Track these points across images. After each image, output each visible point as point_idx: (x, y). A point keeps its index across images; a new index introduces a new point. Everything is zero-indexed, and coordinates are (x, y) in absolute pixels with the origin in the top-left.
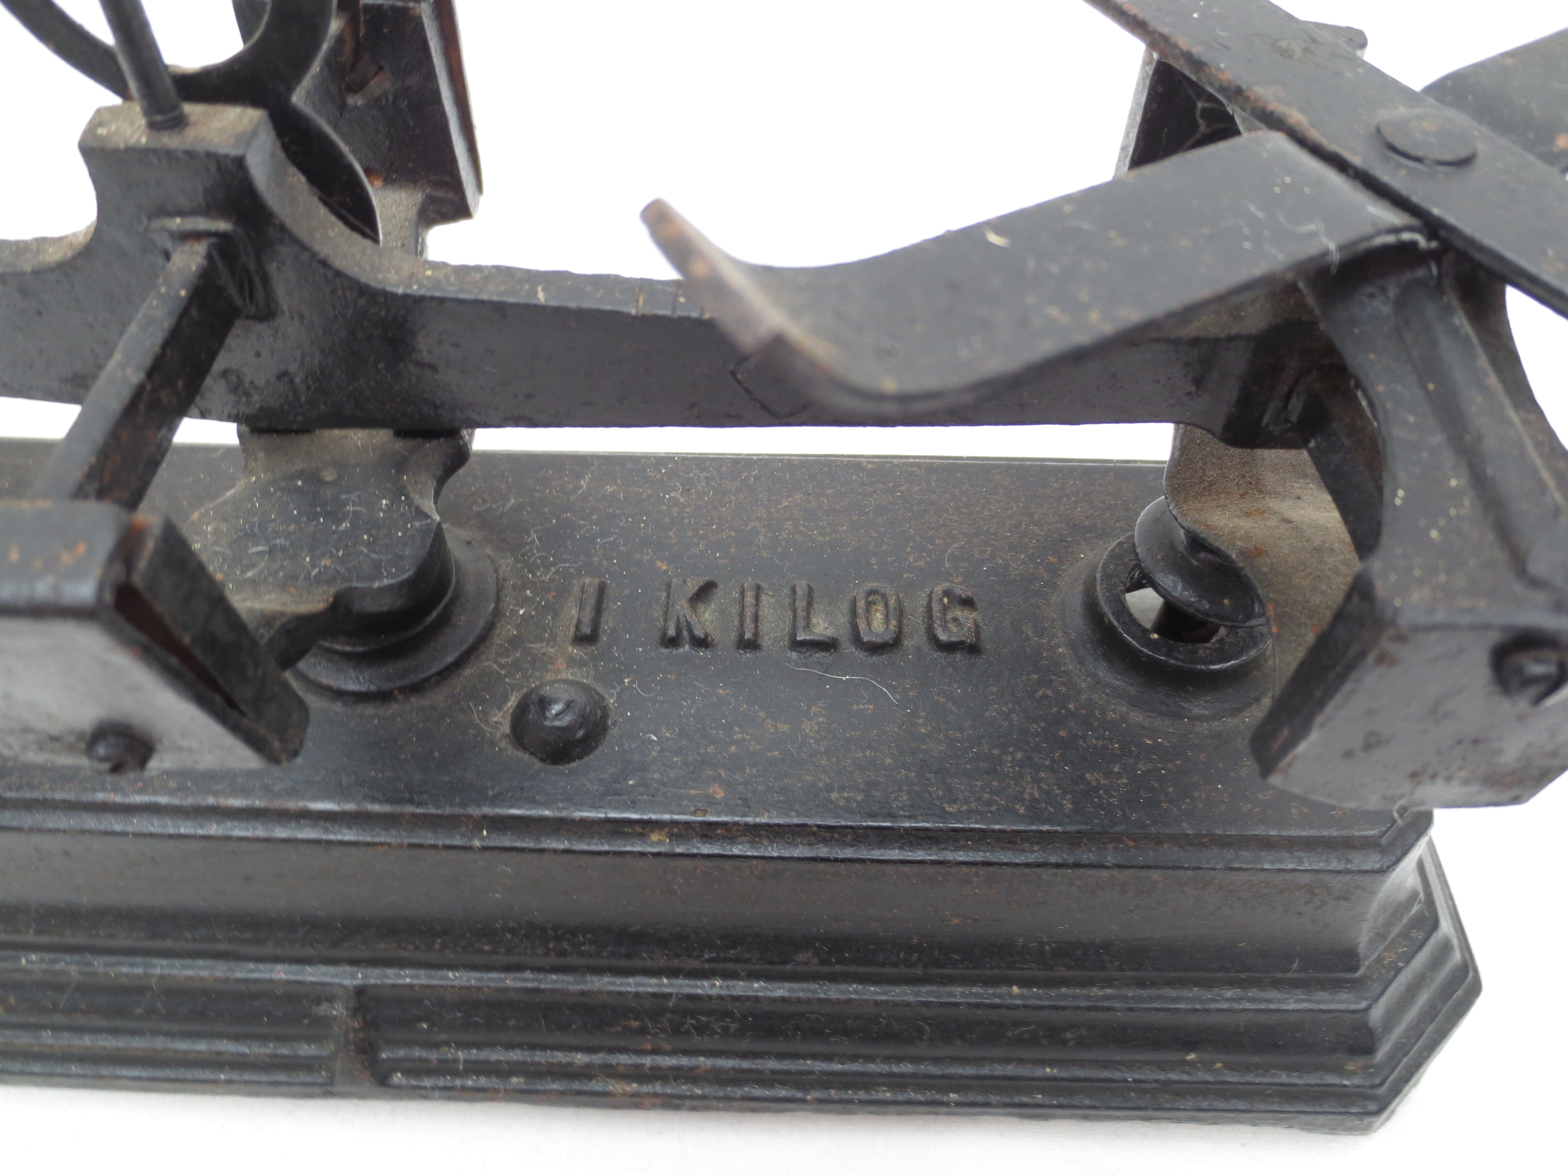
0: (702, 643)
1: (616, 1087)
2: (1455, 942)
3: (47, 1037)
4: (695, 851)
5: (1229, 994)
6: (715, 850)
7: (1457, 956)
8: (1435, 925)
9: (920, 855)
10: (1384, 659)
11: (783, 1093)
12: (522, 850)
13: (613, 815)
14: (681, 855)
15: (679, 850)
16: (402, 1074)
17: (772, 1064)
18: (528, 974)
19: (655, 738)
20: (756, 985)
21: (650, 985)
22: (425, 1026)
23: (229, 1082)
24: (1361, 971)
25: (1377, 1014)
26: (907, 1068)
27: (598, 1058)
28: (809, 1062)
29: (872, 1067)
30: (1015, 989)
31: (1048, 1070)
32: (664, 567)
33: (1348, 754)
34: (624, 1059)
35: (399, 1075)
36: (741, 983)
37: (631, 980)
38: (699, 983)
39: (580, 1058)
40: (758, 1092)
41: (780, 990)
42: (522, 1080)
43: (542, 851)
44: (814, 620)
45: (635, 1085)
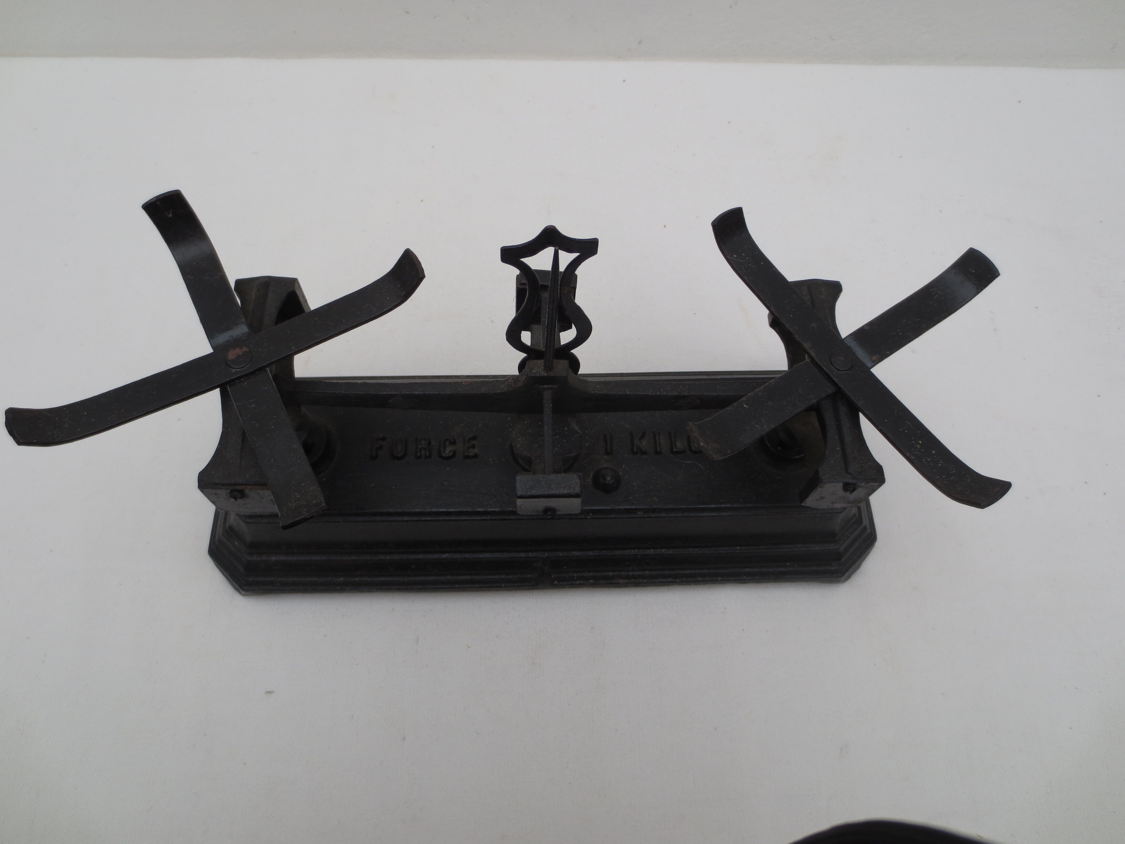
0: (644, 453)
1: (621, 581)
2: (868, 527)
3: (449, 577)
4: (650, 516)
5: (799, 546)
6: (656, 515)
7: (869, 531)
8: (861, 523)
9: (714, 514)
10: (821, 487)
11: (670, 580)
12: (602, 518)
13: (627, 507)
14: (647, 517)
15: (646, 516)
16: (557, 581)
17: (667, 572)
18: (596, 551)
19: (635, 484)
20: (663, 551)
21: (632, 552)
22: (565, 567)
23: (505, 587)
24: (837, 538)
25: (842, 549)
26: (706, 571)
27: (616, 573)
28: (678, 571)
29: (696, 571)
30: (738, 548)
31: (747, 570)
32: (628, 427)
33: (817, 500)
34: (623, 573)
35: (556, 582)
36: (658, 550)
37: (626, 551)
38: (647, 551)
39: (611, 574)
40: (662, 580)
41: (671, 552)
42: (593, 581)
43: (608, 518)
44: (677, 444)
45: (626, 580)
